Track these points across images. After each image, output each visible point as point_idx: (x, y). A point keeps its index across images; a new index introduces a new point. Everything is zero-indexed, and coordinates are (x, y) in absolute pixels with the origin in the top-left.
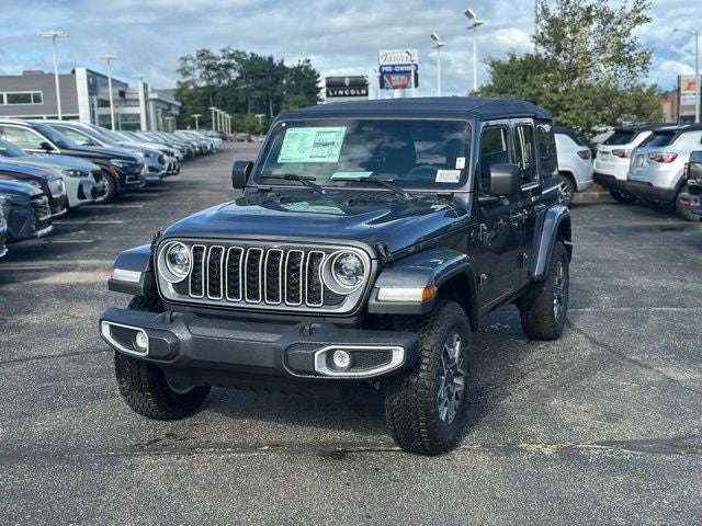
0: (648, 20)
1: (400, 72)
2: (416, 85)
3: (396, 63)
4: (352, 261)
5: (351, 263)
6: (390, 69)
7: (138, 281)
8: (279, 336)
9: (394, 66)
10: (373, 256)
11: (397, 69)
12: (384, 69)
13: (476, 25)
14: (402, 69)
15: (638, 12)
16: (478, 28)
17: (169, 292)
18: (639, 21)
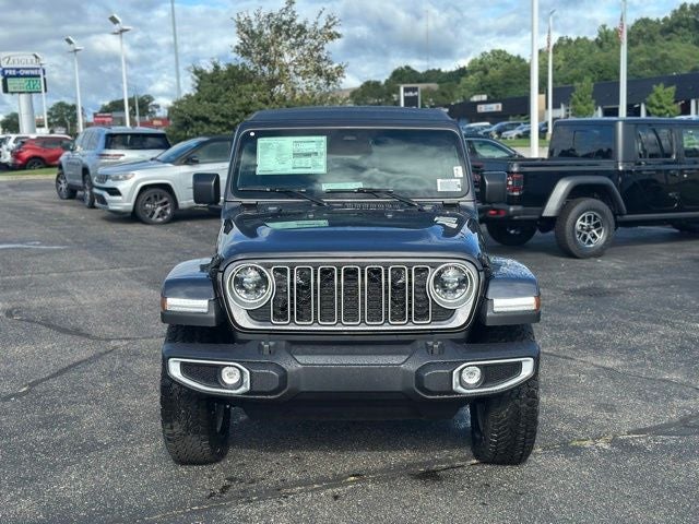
0: (339, 36)
1: (25, 76)
2: (46, 90)
3: (20, 66)
4: (450, 274)
5: (451, 276)
6: (14, 72)
7: (205, 310)
8: (404, 358)
9: (18, 69)
10: (480, 268)
11: (22, 72)
12: (6, 72)
13: (122, 31)
14: (27, 72)
15: (329, 28)
16: (124, 34)
17: (242, 319)
18: (332, 37)
